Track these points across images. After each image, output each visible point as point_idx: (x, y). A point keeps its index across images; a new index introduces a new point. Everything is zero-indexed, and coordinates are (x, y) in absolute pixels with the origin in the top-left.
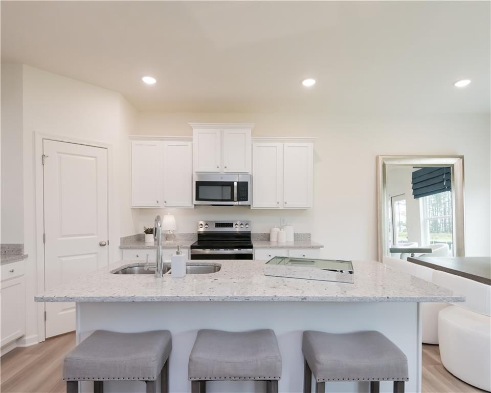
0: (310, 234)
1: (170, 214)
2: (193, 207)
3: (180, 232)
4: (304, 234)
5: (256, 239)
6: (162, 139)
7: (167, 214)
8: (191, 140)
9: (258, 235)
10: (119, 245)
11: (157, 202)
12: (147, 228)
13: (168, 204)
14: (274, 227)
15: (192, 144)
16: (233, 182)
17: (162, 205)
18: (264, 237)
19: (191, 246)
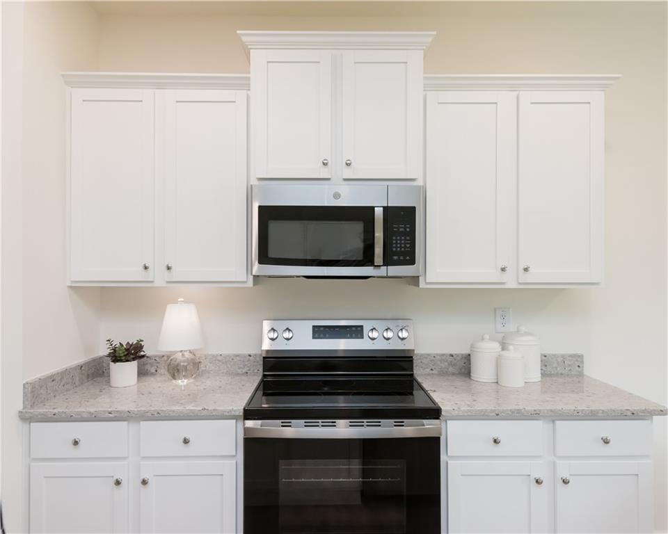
0: (581, 357)
1: (185, 302)
2: (250, 283)
3: (214, 350)
4: (563, 356)
5: (428, 370)
6: (160, 84)
7: (176, 302)
8: (245, 85)
9: (433, 358)
10: (20, 407)
11: (146, 268)
12: (116, 343)
13: (177, 274)
14: (483, 339)
15: (248, 97)
16: (372, 208)
17: (158, 278)
18: (451, 364)
19: (245, 411)
